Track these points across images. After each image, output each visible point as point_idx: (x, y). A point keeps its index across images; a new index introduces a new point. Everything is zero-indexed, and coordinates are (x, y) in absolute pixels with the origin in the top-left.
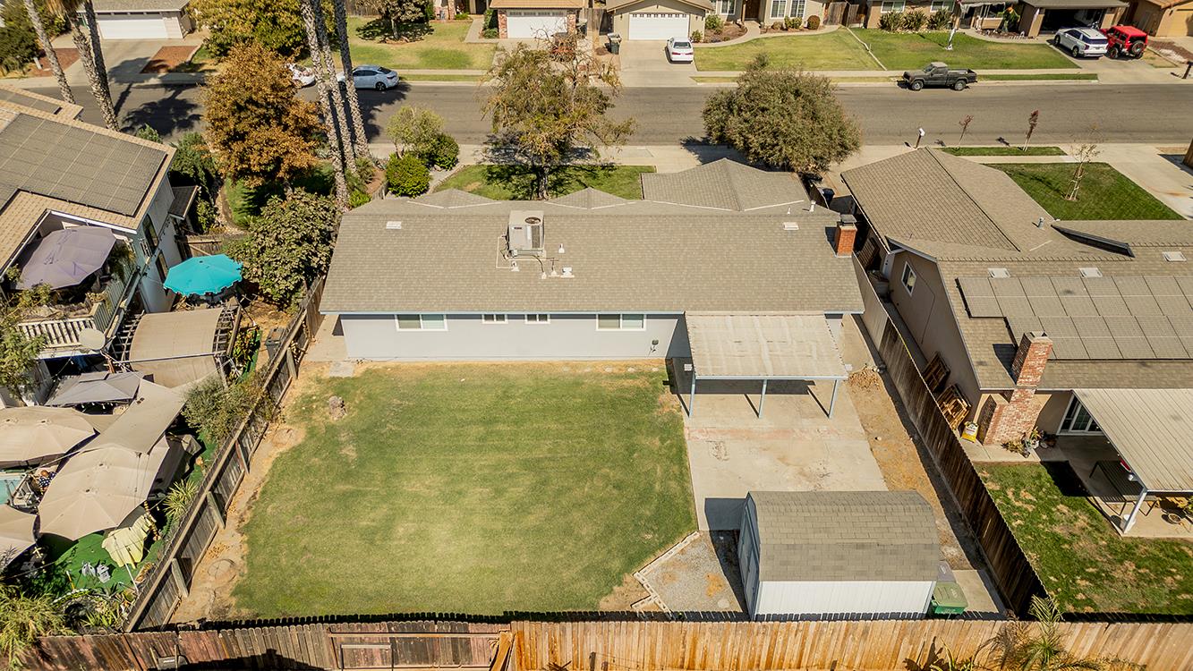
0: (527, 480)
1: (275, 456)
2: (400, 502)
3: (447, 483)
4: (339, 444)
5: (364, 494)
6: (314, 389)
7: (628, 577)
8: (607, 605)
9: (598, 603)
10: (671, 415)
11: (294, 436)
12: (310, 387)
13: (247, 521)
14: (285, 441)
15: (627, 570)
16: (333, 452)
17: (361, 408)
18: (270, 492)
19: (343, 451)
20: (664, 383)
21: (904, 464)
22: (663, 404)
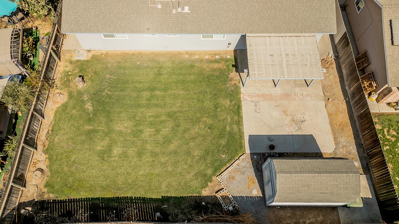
0: (170, 124)
1: (55, 109)
2: (114, 136)
3: (135, 126)
4: (83, 102)
5: (98, 131)
6: (69, 68)
7: (214, 178)
8: (205, 193)
9: (201, 191)
10: (235, 86)
11: (62, 97)
12: (66, 66)
13: (47, 147)
14: (59, 100)
15: (214, 174)
16: (82, 107)
17: (92, 80)
18: (55, 130)
19: (86, 106)
20: (233, 66)
21: (340, 115)
22: (232, 79)
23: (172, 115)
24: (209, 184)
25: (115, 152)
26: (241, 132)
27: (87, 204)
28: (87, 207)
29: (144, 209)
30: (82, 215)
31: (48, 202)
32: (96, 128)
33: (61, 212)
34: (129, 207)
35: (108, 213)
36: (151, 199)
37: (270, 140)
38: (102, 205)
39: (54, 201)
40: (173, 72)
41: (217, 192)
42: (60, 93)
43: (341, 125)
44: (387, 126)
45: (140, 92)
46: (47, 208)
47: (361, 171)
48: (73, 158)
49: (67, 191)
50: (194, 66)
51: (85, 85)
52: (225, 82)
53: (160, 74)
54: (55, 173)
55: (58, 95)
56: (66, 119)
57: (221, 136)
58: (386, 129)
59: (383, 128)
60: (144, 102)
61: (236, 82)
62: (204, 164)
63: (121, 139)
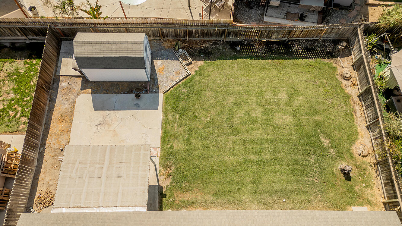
0: (236, 121)
3: (272, 119)
5: (307, 114)
7: (193, 73)
8: (201, 63)
9: (204, 64)
10: (165, 166)
11: (358, 150)
12: (372, 195)
13: (350, 100)
14: (361, 147)
15: (193, 76)
16: (332, 140)
17: (333, 174)
18: (350, 116)
19: (328, 141)
20: (166, 195)
21: (58, 131)
22: (169, 176)
23: (235, 131)
24: (198, 69)
25: (284, 95)
26: (165, 112)
27: (296, 55)
28: (296, 54)
29: (250, 52)
30: (298, 48)
31: (328, 57)
32: (309, 117)
33: (315, 51)
34: (262, 53)
35: (278, 50)
36: (246, 58)
37: (138, 105)
38: (284, 55)
40: (240, 187)
41: (191, 63)
42: (363, 156)
43: (61, 119)
44: (14, 119)
45: (275, 159)
46: (327, 53)
47: (62, 78)
48: (322, 90)
49: (316, 64)
50: (213, 195)
51: (339, 168)
52: (177, 172)
53: (254, 183)
54: (333, 78)
55: (364, 153)
56: (343, 127)
57: (185, 108)
58: (16, 117)
59: (19, 118)
60: (267, 146)
61: (163, 172)
62: (202, 83)
63: (282, 107)
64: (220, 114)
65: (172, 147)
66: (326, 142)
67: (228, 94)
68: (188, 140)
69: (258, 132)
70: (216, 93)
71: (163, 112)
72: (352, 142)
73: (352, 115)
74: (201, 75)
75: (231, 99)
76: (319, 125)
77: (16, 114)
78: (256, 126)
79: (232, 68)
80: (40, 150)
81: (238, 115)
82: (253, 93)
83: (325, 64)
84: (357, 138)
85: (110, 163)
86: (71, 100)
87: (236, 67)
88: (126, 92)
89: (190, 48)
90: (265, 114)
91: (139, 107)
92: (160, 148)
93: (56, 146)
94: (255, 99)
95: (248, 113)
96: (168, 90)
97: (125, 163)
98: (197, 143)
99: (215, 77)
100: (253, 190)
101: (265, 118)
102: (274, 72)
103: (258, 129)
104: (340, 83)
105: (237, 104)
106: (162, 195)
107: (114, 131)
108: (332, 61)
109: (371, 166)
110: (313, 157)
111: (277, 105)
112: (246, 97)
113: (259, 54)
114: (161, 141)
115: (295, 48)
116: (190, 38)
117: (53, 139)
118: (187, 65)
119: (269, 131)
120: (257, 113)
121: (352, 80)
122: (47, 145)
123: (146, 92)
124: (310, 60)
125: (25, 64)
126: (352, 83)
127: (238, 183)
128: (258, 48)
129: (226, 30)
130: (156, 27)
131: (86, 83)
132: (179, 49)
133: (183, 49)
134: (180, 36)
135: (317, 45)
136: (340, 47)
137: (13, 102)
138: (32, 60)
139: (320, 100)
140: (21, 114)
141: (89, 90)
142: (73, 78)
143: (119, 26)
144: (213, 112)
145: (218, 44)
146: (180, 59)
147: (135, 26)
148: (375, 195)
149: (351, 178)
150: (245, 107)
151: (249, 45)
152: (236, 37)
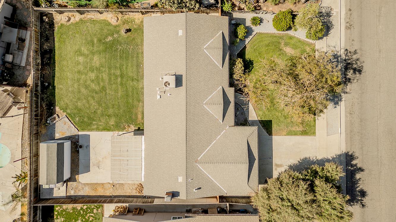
0: (97, 88)
1: (107, 19)
2: (90, 56)
3: (96, 67)
4: (112, 35)
5: (93, 46)
6: (137, 22)
7: (65, 114)
8: (57, 109)
9: (58, 107)
10: (124, 129)
11: (115, 22)
12: (139, 19)
13: (84, 20)
14: (112, 20)
15: (67, 113)
16: (109, 34)
17: (128, 38)
18: (94, 22)
19: (109, 37)
20: (139, 128)
21: (102, 190)
22: (129, 126)
23: (104, 89)
24: (62, 111)
25: (80, 58)
26: (92, 130)
28: (51, 48)
29: (49, 77)
30: (46, 46)
31: (53, 27)
32: (95, 46)
33: (49, 35)
34: (50, 69)
35: (48, 59)
36: (54, 80)
38: (52, 55)
39: (54, 30)
40: (135, 88)
41: (57, 115)
42: (118, 20)
43: (96, 190)
44: (95, 216)
45: (120, 68)
46: (50, 27)
47: (68, 194)
48: (77, 35)
49: (58, 36)
50: (139, 102)
51: (124, 34)
52: (127, 122)
53: (133, 80)
54: (68, 27)
55: (116, 19)
56: (101, 27)
57: (89, 118)
58: (93, 216)
59: (94, 214)
60: (112, 71)
61: (127, 129)
62: (72, 108)
63: (88, 61)
64: (93, 97)
65: (113, 125)
66: (110, 38)
67: (79, 92)
68: (109, 116)
69: (104, 76)
70: (79, 99)
71: (91, 131)
72: (109, 24)
73: (94, 20)
74: (66, 109)
75: (83, 90)
76: (100, 41)
77: (92, 216)
78: (101, 77)
79: (61, 89)
80: (114, 198)
81: (94, 87)
82: (79, 77)
83: (58, 31)
84: (107, 21)
85: (121, 156)
86: (83, 186)
87: (61, 86)
88: (78, 154)
89: (46, 116)
90: (93, 71)
91: (88, 146)
92: (114, 132)
93: (112, 190)
94: (83, 76)
95: (92, 81)
96: (77, 129)
97: (120, 149)
98: (111, 111)
99: (68, 100)
100: (136, 81)
101: (95, 71)
102: (65, 63)
103: (102, 76)
104: (72, 24)
105: (87, 87)
106: (139, 129)
107: (103, 159)
108: (56, 25)
109: (123, 17)
110: (119, 47)
111: (87, 63)
112: (81, 82)
113: (51, 71)
114: (109, 131)
115: (47, 48)
116: (39, 115)
117: (107, 192)
118: (59, 118)
119: (104, 70)
120: (93, 75)
121: (70, 16)
122: (111, 195)
123: (78, 142)
124: (55, 39)
125: (58, 219)
126: (72, 17)
127: (133, 89)
128: (47, 72)
129: (35, 92)
130: (33, 138)
131: (72, 179)
132: (47, 123)
133: (47, 120)
134: (37, 122)
135: (44, 33)
136: (47, 20)
137: (84, 220)
138: (55, 215)
139: (84, 37)
140: (92, 213)
141: (77, 176)
142: (68, 188)
143: (32, 161)
144: (92, 102)
145: (43, 98)
146: (55, 122)
147: (32, 151)
148: (138, 18)
149: (129, 29)
150: (89, 82)
151: (44, 77)
152: (38, 85)
